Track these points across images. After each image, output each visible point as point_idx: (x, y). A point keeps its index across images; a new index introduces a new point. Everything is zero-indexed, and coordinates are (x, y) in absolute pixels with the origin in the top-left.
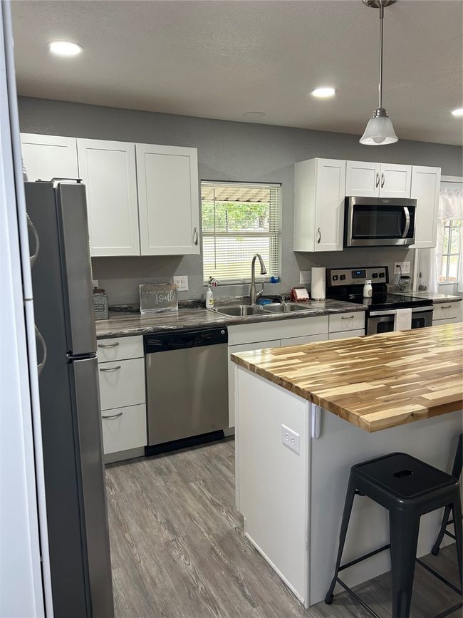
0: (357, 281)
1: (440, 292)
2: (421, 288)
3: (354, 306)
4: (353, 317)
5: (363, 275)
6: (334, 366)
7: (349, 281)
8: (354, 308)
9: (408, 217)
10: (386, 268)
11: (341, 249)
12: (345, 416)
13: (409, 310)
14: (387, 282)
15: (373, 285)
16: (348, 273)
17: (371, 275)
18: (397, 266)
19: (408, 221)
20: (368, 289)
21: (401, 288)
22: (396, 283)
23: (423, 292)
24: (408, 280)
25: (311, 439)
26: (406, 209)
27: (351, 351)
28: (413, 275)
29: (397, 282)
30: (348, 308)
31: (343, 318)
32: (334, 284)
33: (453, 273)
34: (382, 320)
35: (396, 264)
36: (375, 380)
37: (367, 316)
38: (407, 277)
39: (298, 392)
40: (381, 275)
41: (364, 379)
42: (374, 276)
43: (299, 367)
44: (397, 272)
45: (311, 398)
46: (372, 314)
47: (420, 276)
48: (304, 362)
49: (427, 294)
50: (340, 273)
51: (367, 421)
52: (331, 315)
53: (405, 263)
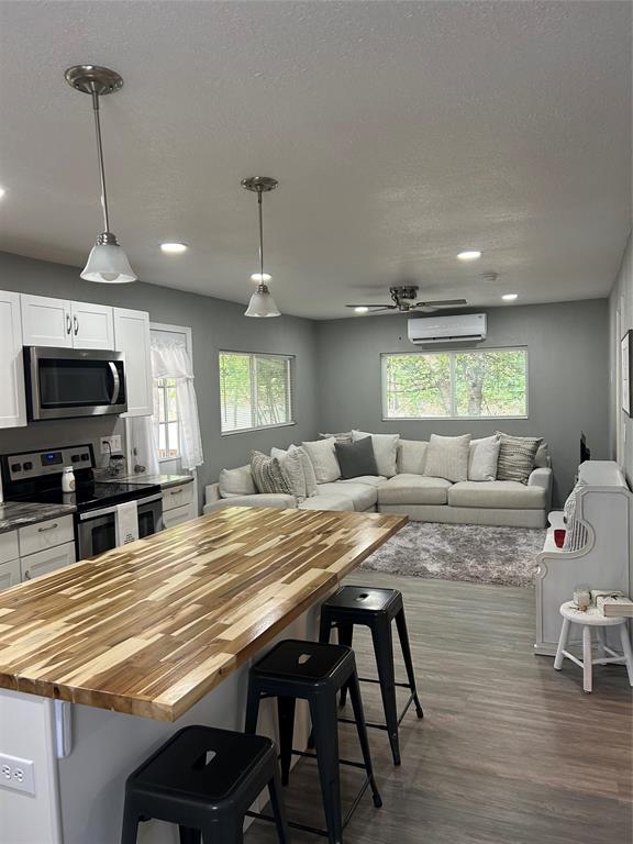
0: (50, 470)
1: (162, 472)
2: (138, 469)
3: (55, 508)
4: (56, 525)
5: (58, 459)
6: (70, 622)
7: (38, 470)
8: (57, 511)
9: (116, 376)
10: (90, 446)
11: (25, 425)
12: (126, 706)
13: (133, 504)
14: (94, 465)
15: (75, 472)
16: (35, 459)
17: (70, 459)
18: (104, 442)
19: (117, 381)
20: (69, 479)
21: (115, 472)
22: (105, 465)
23: (141, 475)
24: (121, 461)
25: (57, 761)
26: (112, 365)
27: (86, 587)
28: (126, 453)
29: (106, 463)
30: (47, 514)
31: (40, 530)
32: (15, 477)
33: (173, 445)
34: (98, 523)
35: (103, 439)
36: (144, 629)
37: (77, 521)
38: (120, 457)
39: (27, 687)
40: (84, 457)
41: (127, 633)
42: (74, 459)
43: (13, 639)
44: (105, 450)
45: (55, 692)
46: (84, 516)
47: (135, 453)
48: (16, 627)
49: (147, 477)
50: (21, 460)
51: (166, 706)
52: (21, 529)
53: (114, 437)
